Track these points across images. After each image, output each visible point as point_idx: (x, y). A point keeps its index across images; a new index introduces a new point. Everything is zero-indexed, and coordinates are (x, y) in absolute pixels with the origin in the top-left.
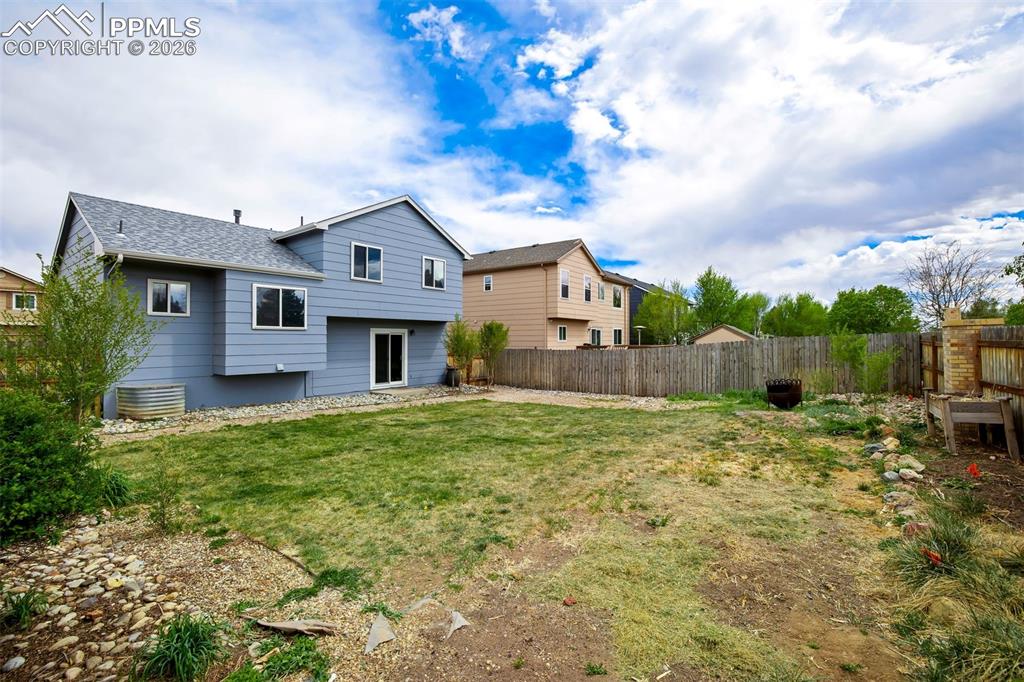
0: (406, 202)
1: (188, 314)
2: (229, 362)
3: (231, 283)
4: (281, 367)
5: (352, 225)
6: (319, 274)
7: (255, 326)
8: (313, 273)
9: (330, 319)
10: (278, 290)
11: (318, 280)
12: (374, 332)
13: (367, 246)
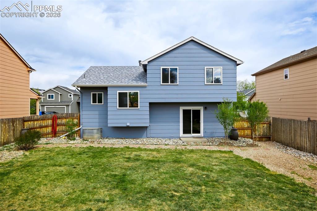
0: (192, 40)
1: (103, 104)
2: (109, 121)
3: (110, 91)
4: (128, 124)
5: (161, 59)
6: (145, 84)
7: (118, 108)
8: (143, 84)
9: (150, 104)
10: (127, 93)
11: (145, 87)
12: (182, 109)
13: (169, 67)
